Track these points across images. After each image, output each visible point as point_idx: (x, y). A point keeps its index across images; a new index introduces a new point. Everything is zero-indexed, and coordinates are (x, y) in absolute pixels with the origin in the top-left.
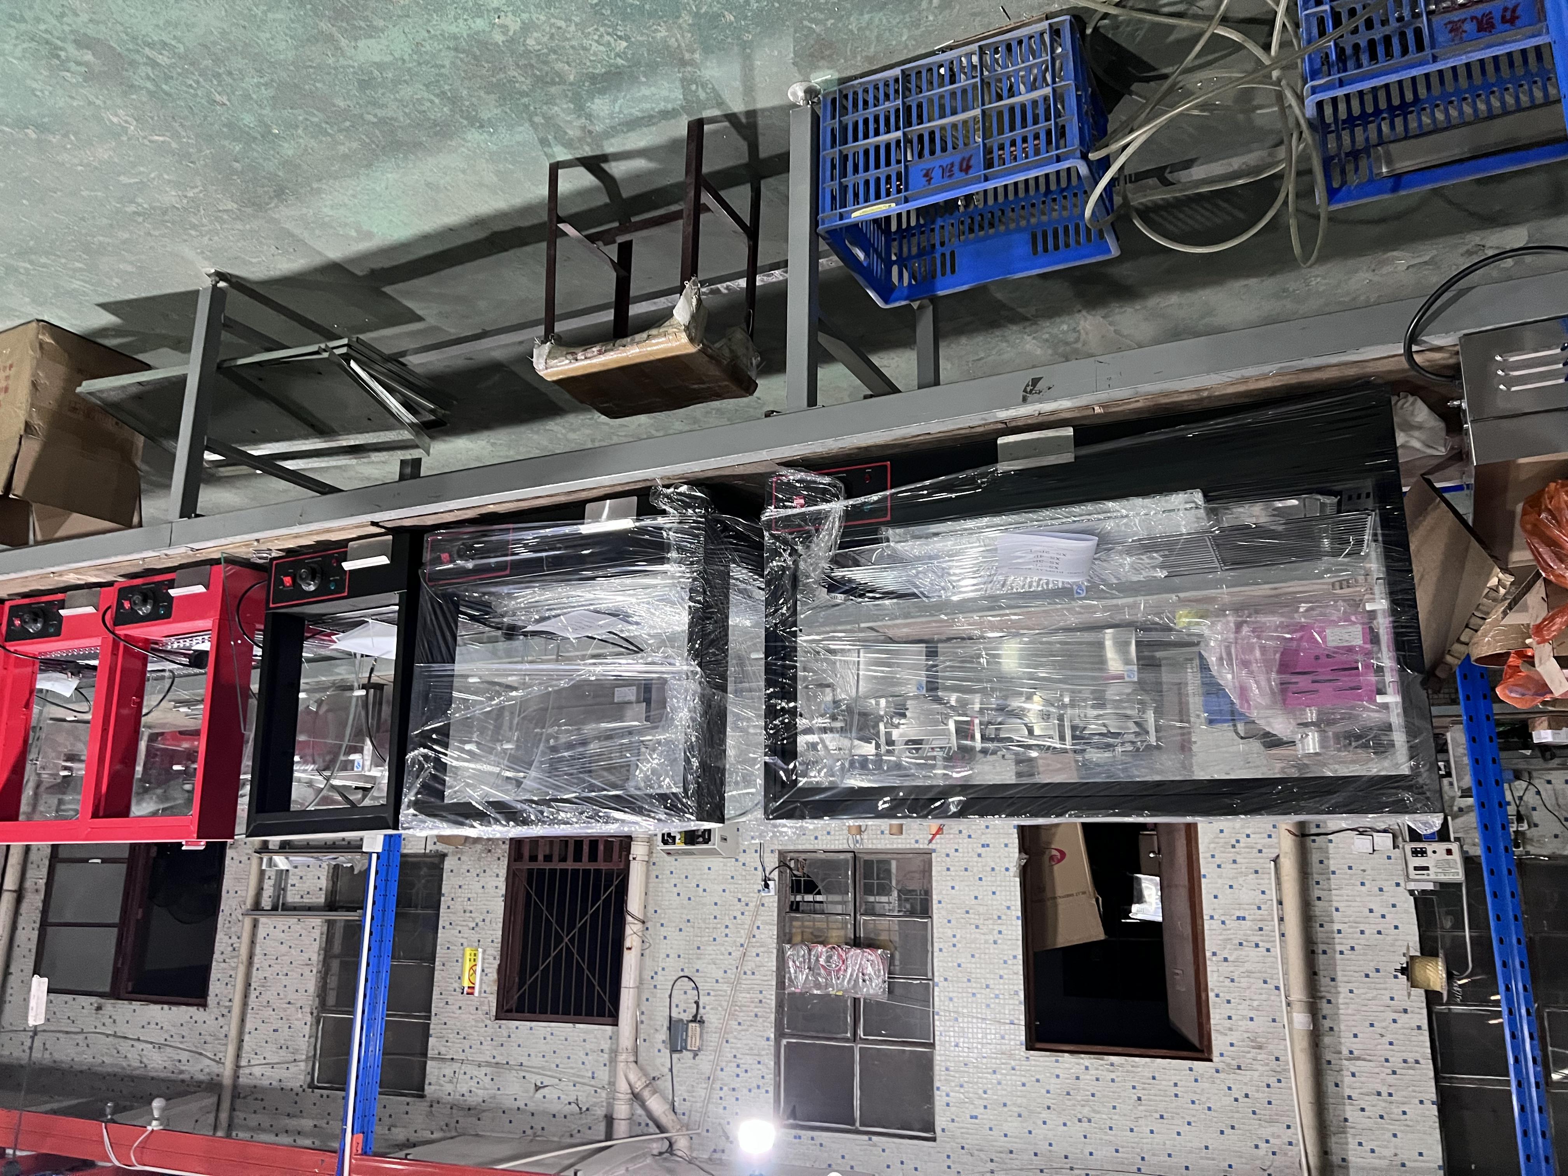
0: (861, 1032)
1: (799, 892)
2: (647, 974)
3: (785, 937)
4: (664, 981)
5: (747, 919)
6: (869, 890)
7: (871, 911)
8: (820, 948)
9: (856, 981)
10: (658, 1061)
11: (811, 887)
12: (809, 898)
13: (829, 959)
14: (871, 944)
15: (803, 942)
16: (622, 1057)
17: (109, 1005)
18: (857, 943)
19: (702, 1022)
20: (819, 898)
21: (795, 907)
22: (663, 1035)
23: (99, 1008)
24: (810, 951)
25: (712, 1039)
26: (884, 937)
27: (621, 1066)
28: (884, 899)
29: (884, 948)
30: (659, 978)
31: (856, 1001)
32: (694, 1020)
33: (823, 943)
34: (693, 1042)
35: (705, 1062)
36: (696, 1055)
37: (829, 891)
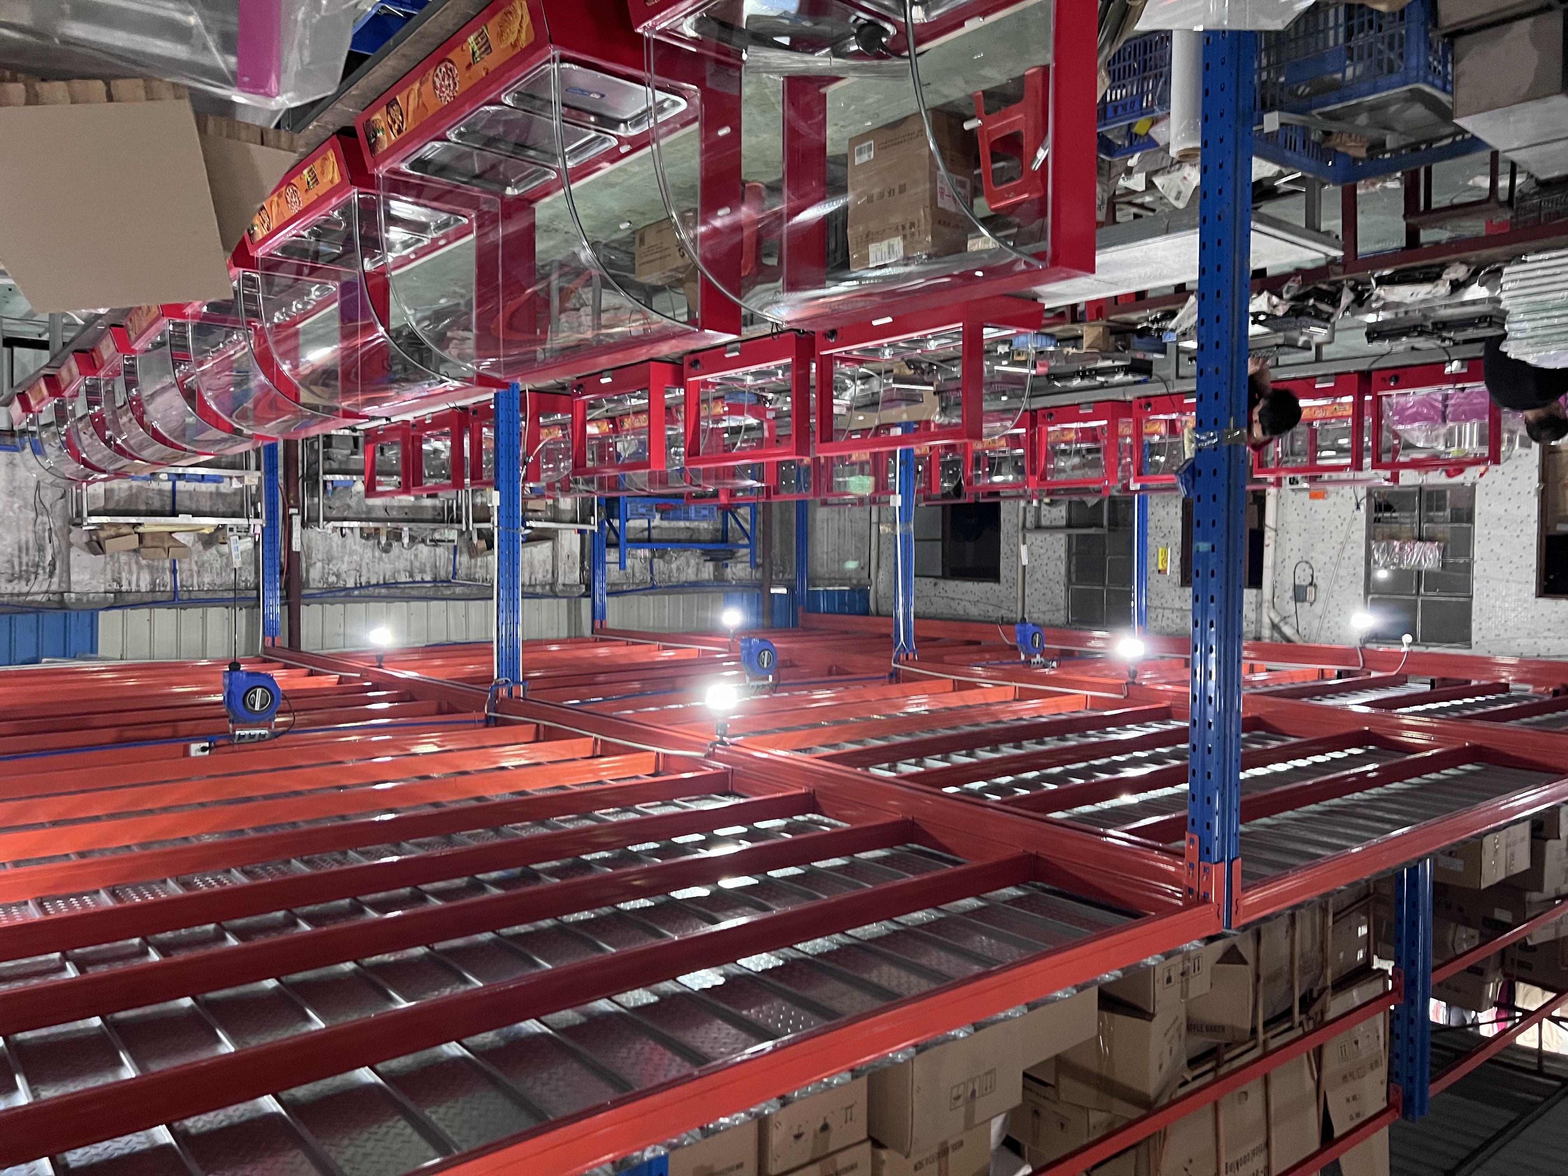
0: (1422, 590)
1: (1380, 511)
2: (1279, 560)
3: (1370, 537)
4: (1290, 565)
5: (1345, 526)
6: (1430, 508)
7: (1430, 520)
8: (1395, 543)
9: (1420, 560)
10: (1287, 608)
11: (1389, 508)
12: (1387, 515)
13: (1401, 549)
14: (1432, 540)
15: (1383, 539)
16: (1265, 605)
17: (941, 583)
18: (1420, 539)
19: (1315, 586)
20: (1394, 515)
21: (1377, 520)
22: (1290, 593)
23: (935, 584)
24: (1388, 545)
25: (1322, 596)
26: (1440, 536)
27: (1265, 611)
28: (1441, 514)
29: (1440, 541)
30: (1286, 563)
31: (1419, 573)
32: (1311, 584)
33: (1398, 540)
34: (1310, 597)
35: (1318, 607)
36: (1311, 604)
37: (1401, 510)
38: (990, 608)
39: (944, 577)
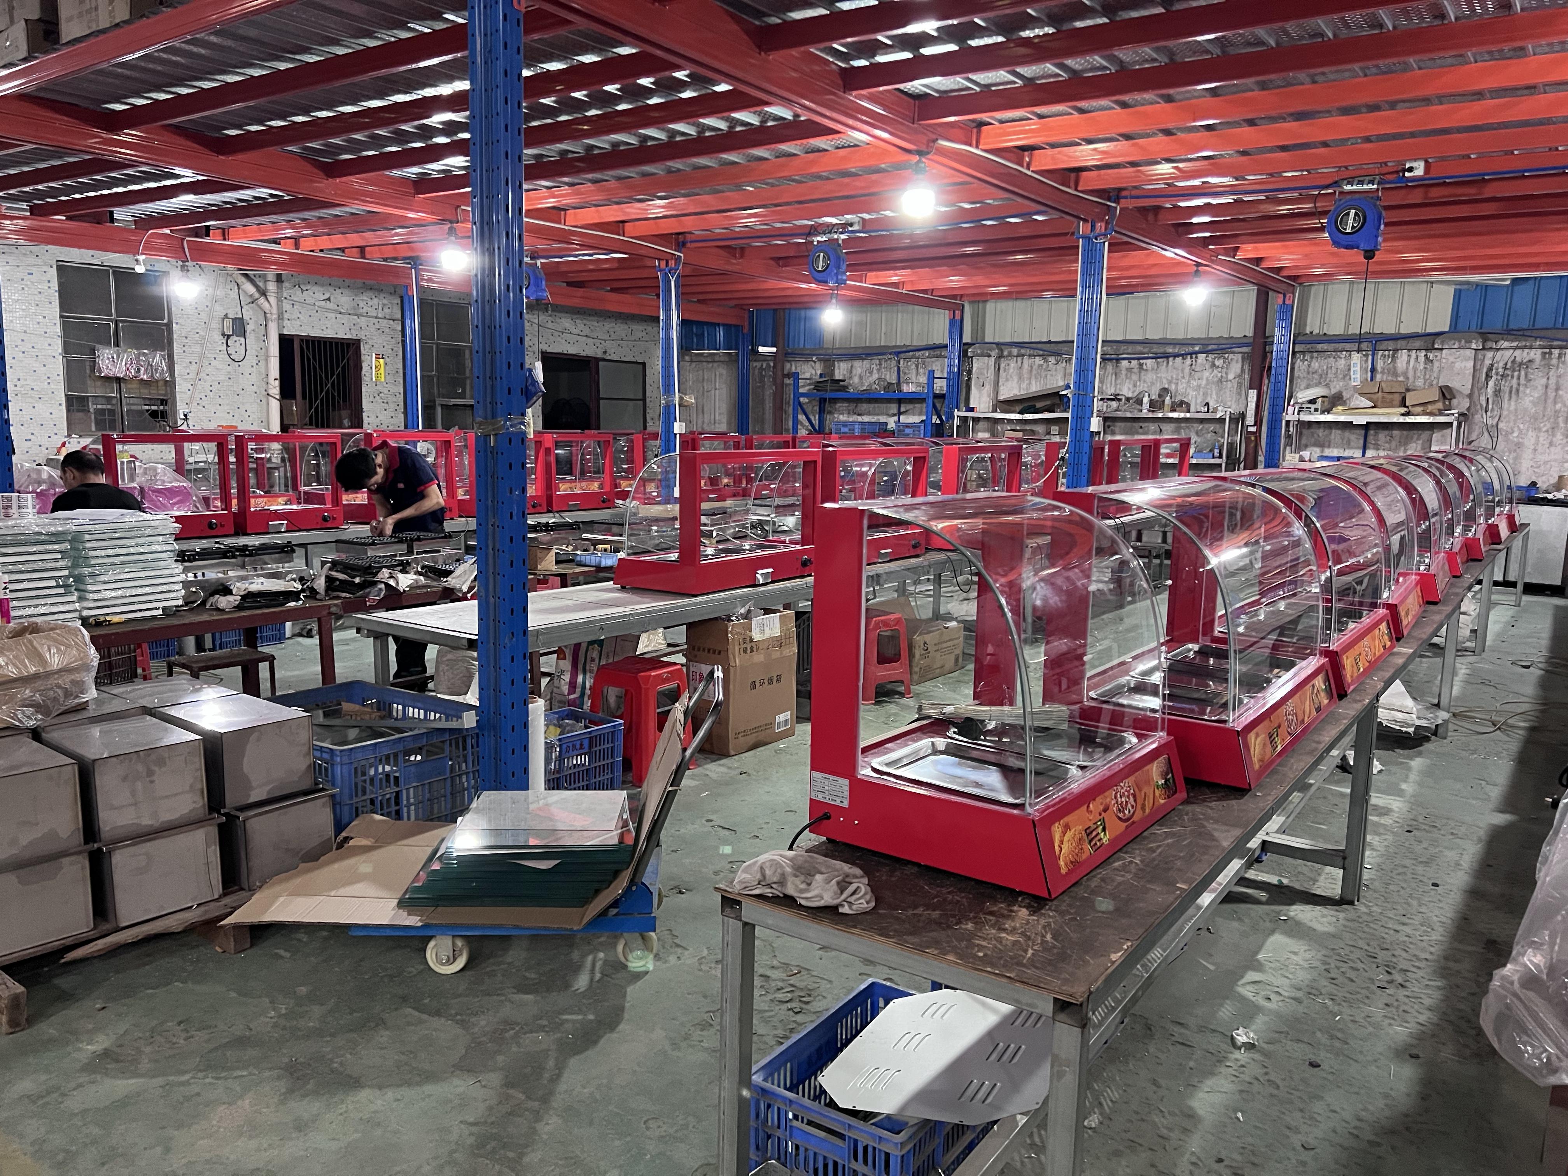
0: (112, 326)
1: (162, 412)
2: (263, 364)
3: (170, 385)
4: (251, 359)
5: (197, 396)
6: (112, 412)
7: (109, 399)
8: (145, 377)
9: (118, 357)
10: (251, 312)
11: (154, 414)
12: (154, 408)
13: (139, 371)
14: (107, 379)
15: (157, 381)
16: (275, 316)
18: (118, 380)
19: (223, 335)
20: (147, 407)
21: (163, 402)
22: (249, 328)
23: (605, 352)
24: (152, 376)
25: (216, 325)
26: (99, 383)
27: (275, 311)
28: (99, 407)
29: (100, 377)
30: (255, 362)
31: (117, 345)
32: (228, 337)
33: (142, 380)
34: (228, 323)
35: (220, 311)
36: (226, 315)
37: (141, 412)
38: (550, 325)
39: (597, 360)
